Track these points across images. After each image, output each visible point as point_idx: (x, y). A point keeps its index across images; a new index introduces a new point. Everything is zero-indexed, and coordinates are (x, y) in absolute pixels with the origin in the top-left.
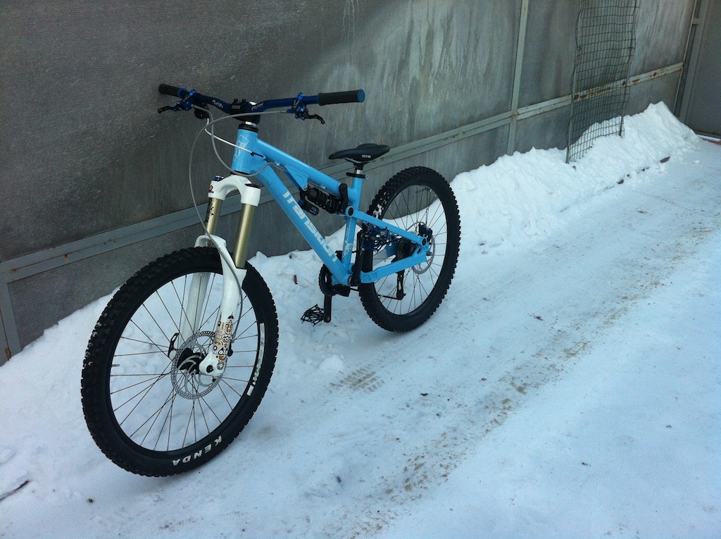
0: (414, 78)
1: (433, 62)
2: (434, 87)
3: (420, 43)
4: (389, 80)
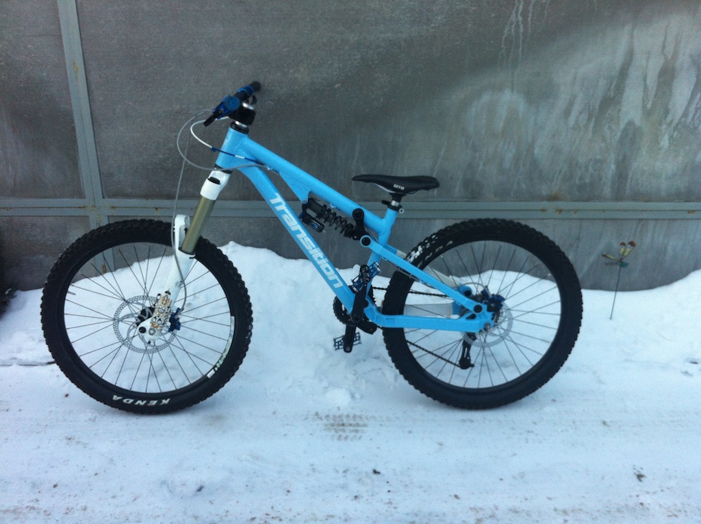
0: (630, 123)
1: (670, 107)
2: (671, 140)
3: (645, 80)
4: (580, 119)
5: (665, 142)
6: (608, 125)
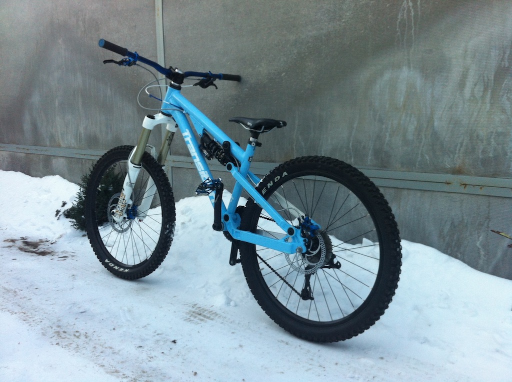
4: (476, 90)
6: (507, 96)
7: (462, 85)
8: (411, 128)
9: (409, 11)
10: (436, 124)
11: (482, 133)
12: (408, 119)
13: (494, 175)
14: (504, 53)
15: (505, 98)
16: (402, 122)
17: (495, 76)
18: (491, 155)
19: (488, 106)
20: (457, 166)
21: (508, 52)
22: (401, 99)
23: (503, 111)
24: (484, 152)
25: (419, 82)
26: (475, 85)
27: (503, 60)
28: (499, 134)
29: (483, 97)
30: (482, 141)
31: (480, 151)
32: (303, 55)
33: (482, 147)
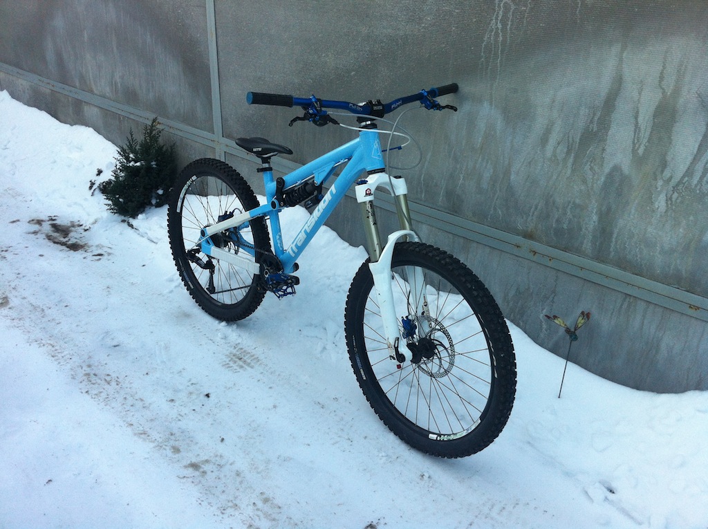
0: (616, 168)
1: (668, 158)
2: (669, 202)
3: (636, 118)
4: (558, 151)
5: (661, 203)
6: (590, 165)
7: (544, 140)
8: (487, 175)
9: (497, 35)
10: (512, 177)
11: (559, 200)
12: (484, 164)
13: (565, 250)
14: (594, 114)
15: (587, 167)
16: (477, 166)
17: (581, 140)
18: (565, 226)
19: (569, 171)
20: (529, 230)
21: (599, 114)
22: (479, 140)
23: (584, 182)
24: (558, 221)
25: (500, 124)
26: (559, 144)
27: (592, 122)
28: (576, 206)
29: (565, 160)
30: (558, 208)
31: (554, 221)
32: (376, 56)
33: (557, 216)
